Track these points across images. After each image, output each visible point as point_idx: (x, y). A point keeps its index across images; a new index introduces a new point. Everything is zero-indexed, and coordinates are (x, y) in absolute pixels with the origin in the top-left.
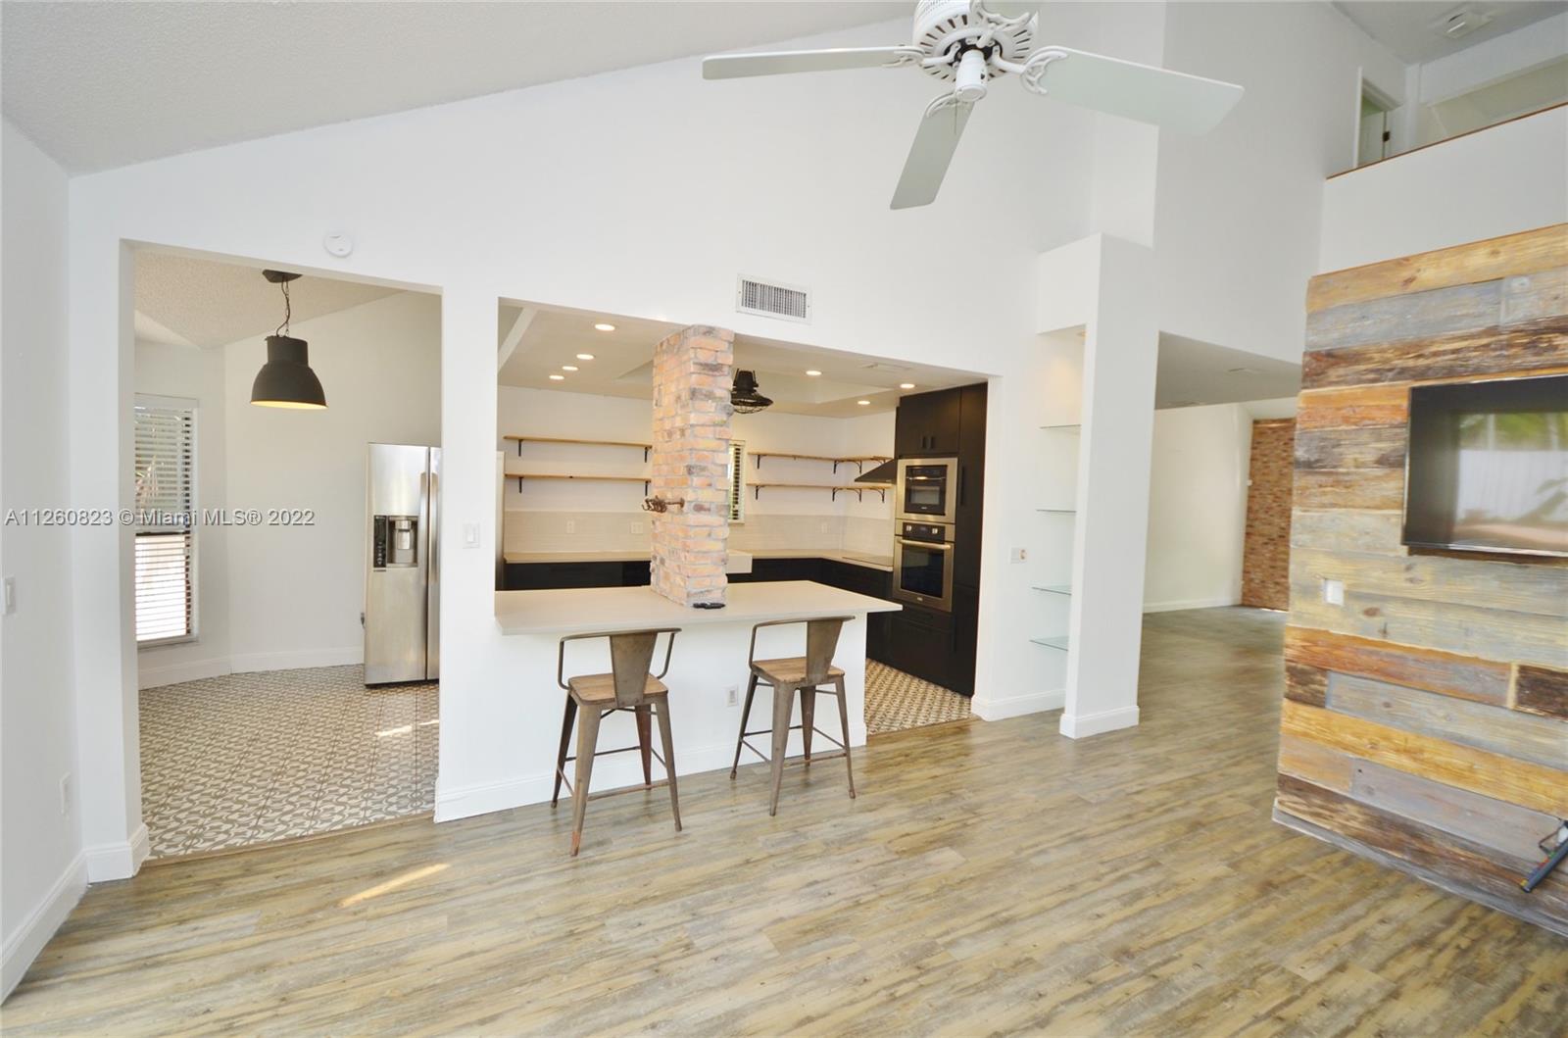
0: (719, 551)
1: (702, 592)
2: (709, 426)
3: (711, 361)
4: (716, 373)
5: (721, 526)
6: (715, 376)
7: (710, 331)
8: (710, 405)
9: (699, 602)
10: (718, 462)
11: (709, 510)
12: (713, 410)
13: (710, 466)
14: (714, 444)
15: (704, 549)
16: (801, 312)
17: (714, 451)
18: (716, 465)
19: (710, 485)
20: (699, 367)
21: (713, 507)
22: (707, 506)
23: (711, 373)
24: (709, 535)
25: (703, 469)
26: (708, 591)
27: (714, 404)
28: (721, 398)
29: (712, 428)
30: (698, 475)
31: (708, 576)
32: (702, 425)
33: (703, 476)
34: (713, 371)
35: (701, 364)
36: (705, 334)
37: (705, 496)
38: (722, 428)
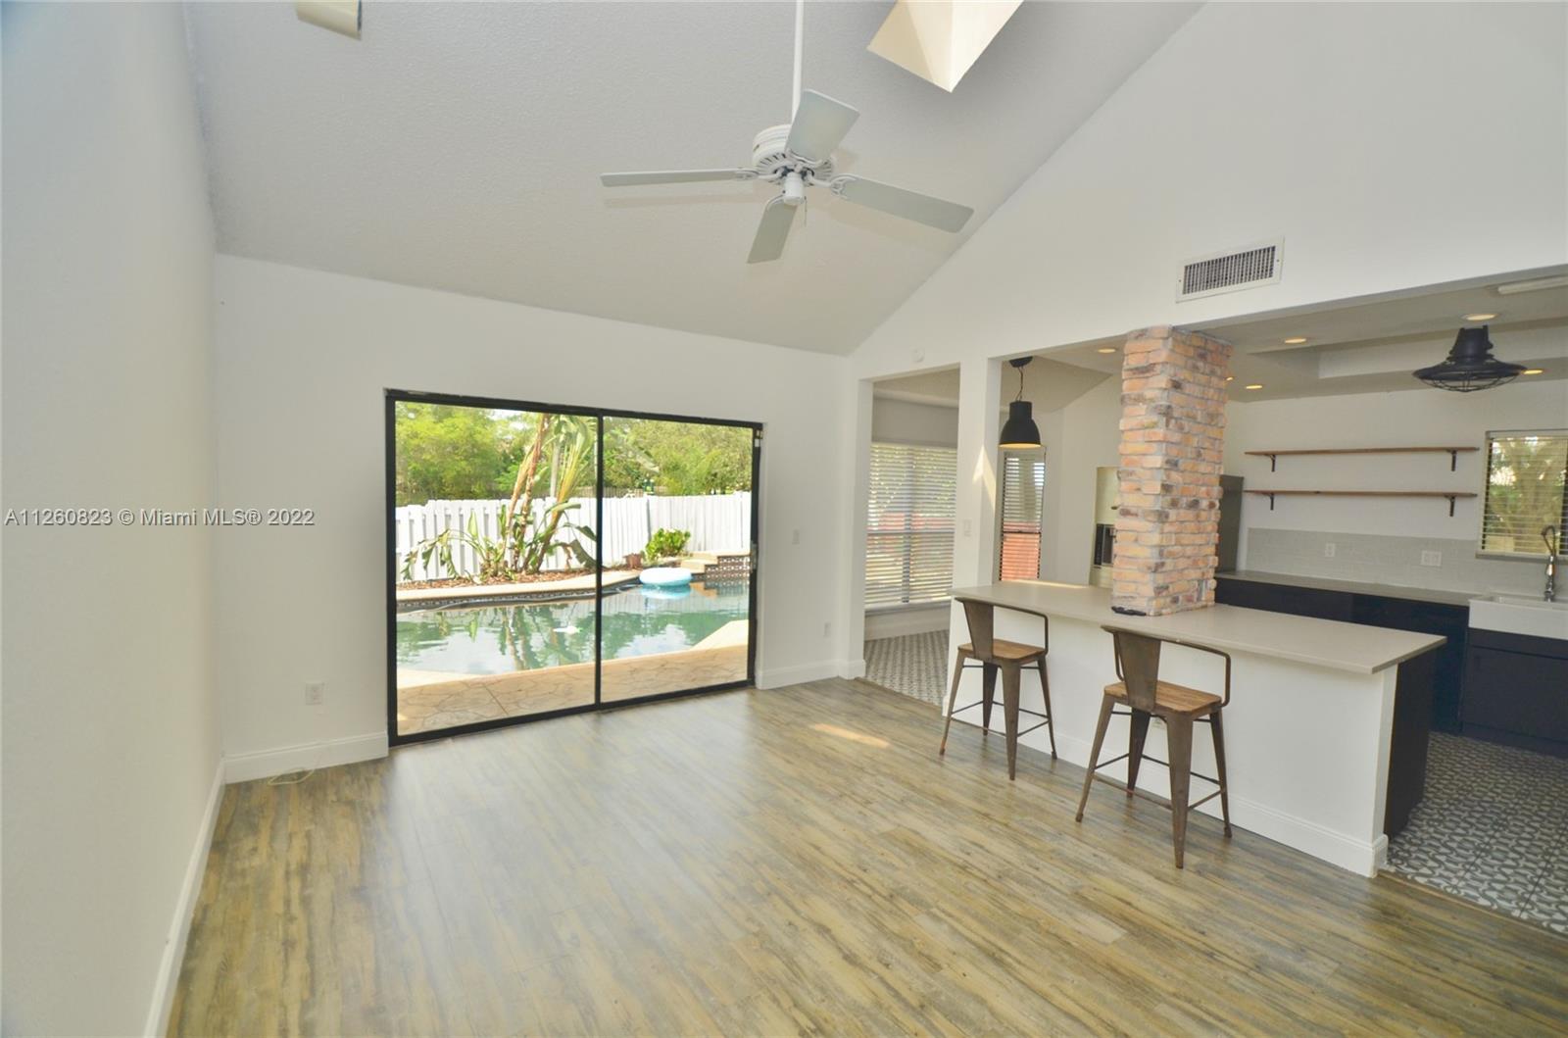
0: (1146, 558)
1: (1125, 597)
2: (1139, 429)
3: (1144, 364)
4: (1147, 375)
5: (1150, 532)
6: (1147, 377)
7: (1142, 334)
8: (1142, 409)
9: (1117, 606)
10: (1145, 465)
11: (1136, 515)
12: (1143, 413)
13: (1138, 470)
14: (1141, 447)
15: (1128, 554)
16: (1266, 271)
17: (1144, 455)
18: (1143, 468)
19: (1139, 489)
20: (1130, 373)
21: (1140, 512)
22: (1133, 510)
23: (1141, 376)
24: (1136, 540)
25: (1131, 473)
26: (1132, 597)
27: (1145, 406)
28: (1152, 400)
29: (1142, 431)
30: (1125, 480)
31: (1134, 582)
32: (1131, 430)
33: (1129, 480)
34: (1143, 372)
35: (1131, 370)
36: (1137, 338)
37: (1131, 501)
38: (1152, 430)
